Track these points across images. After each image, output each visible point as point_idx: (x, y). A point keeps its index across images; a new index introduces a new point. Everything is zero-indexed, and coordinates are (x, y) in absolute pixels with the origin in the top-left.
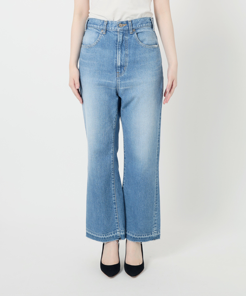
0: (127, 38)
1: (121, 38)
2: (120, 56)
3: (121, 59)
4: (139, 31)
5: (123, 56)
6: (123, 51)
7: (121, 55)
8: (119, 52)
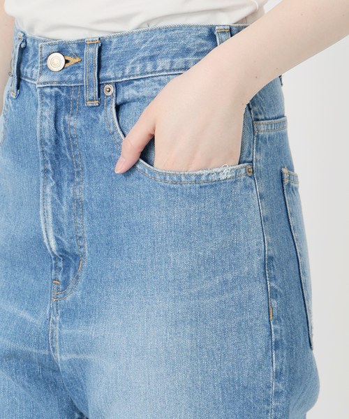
0: (73, 122)
1: (48, 124)
2: (49, 208)
3: (56, 222)
4: (128, 93)
5: (65, 208)
6: (65, 188)
7: (56, 206)
8: (48, 190)
